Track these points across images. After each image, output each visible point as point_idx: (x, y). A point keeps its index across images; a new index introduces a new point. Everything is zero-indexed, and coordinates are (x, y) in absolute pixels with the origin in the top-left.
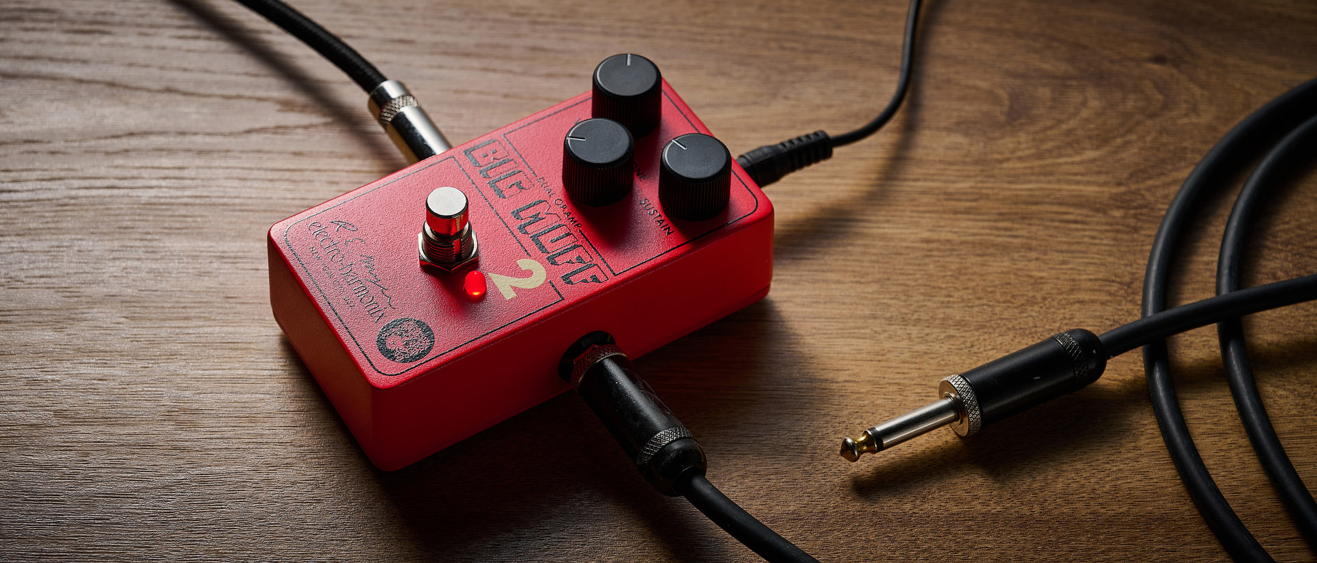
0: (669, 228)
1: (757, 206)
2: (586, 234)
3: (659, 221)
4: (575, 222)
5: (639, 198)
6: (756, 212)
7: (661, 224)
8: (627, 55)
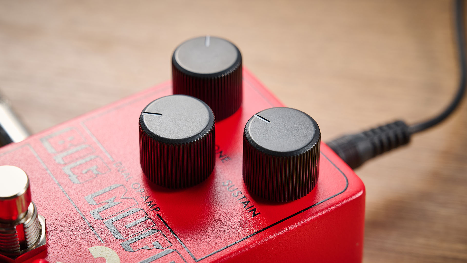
0: (255, 210)
1: (348, 184)
2: (164, 218)
3: (244, 203)
4: (154, 205)
5: (222, 179)
6: (347, 191)
7: (246, 205)
8: (205, 38)
